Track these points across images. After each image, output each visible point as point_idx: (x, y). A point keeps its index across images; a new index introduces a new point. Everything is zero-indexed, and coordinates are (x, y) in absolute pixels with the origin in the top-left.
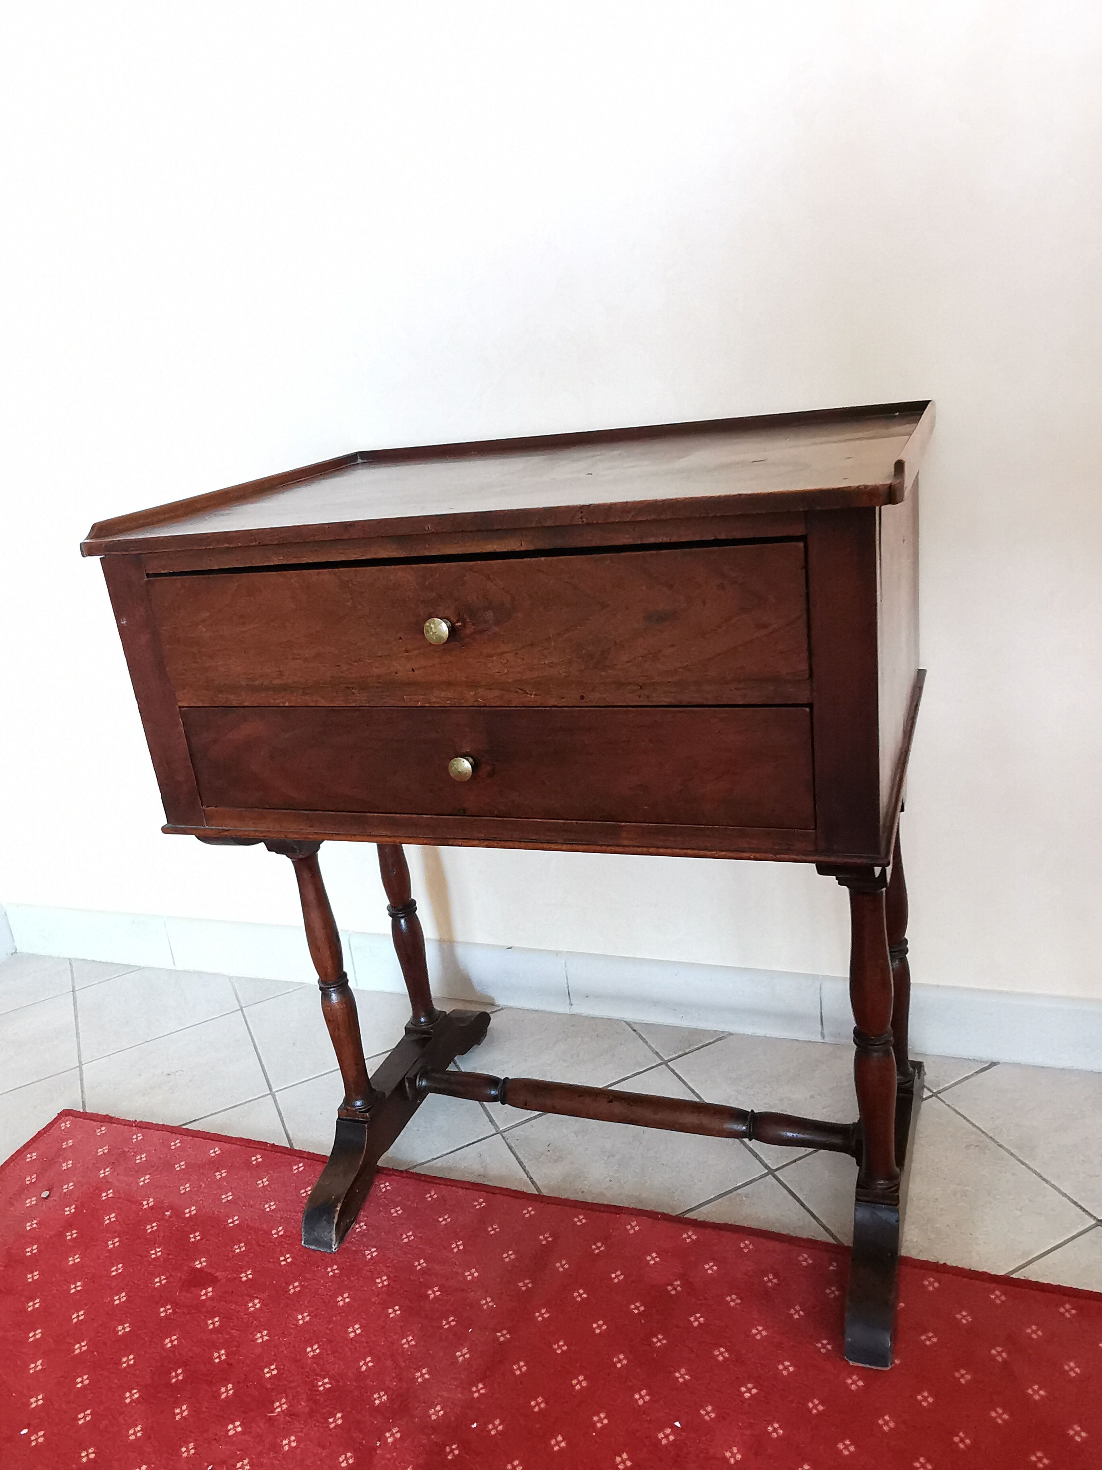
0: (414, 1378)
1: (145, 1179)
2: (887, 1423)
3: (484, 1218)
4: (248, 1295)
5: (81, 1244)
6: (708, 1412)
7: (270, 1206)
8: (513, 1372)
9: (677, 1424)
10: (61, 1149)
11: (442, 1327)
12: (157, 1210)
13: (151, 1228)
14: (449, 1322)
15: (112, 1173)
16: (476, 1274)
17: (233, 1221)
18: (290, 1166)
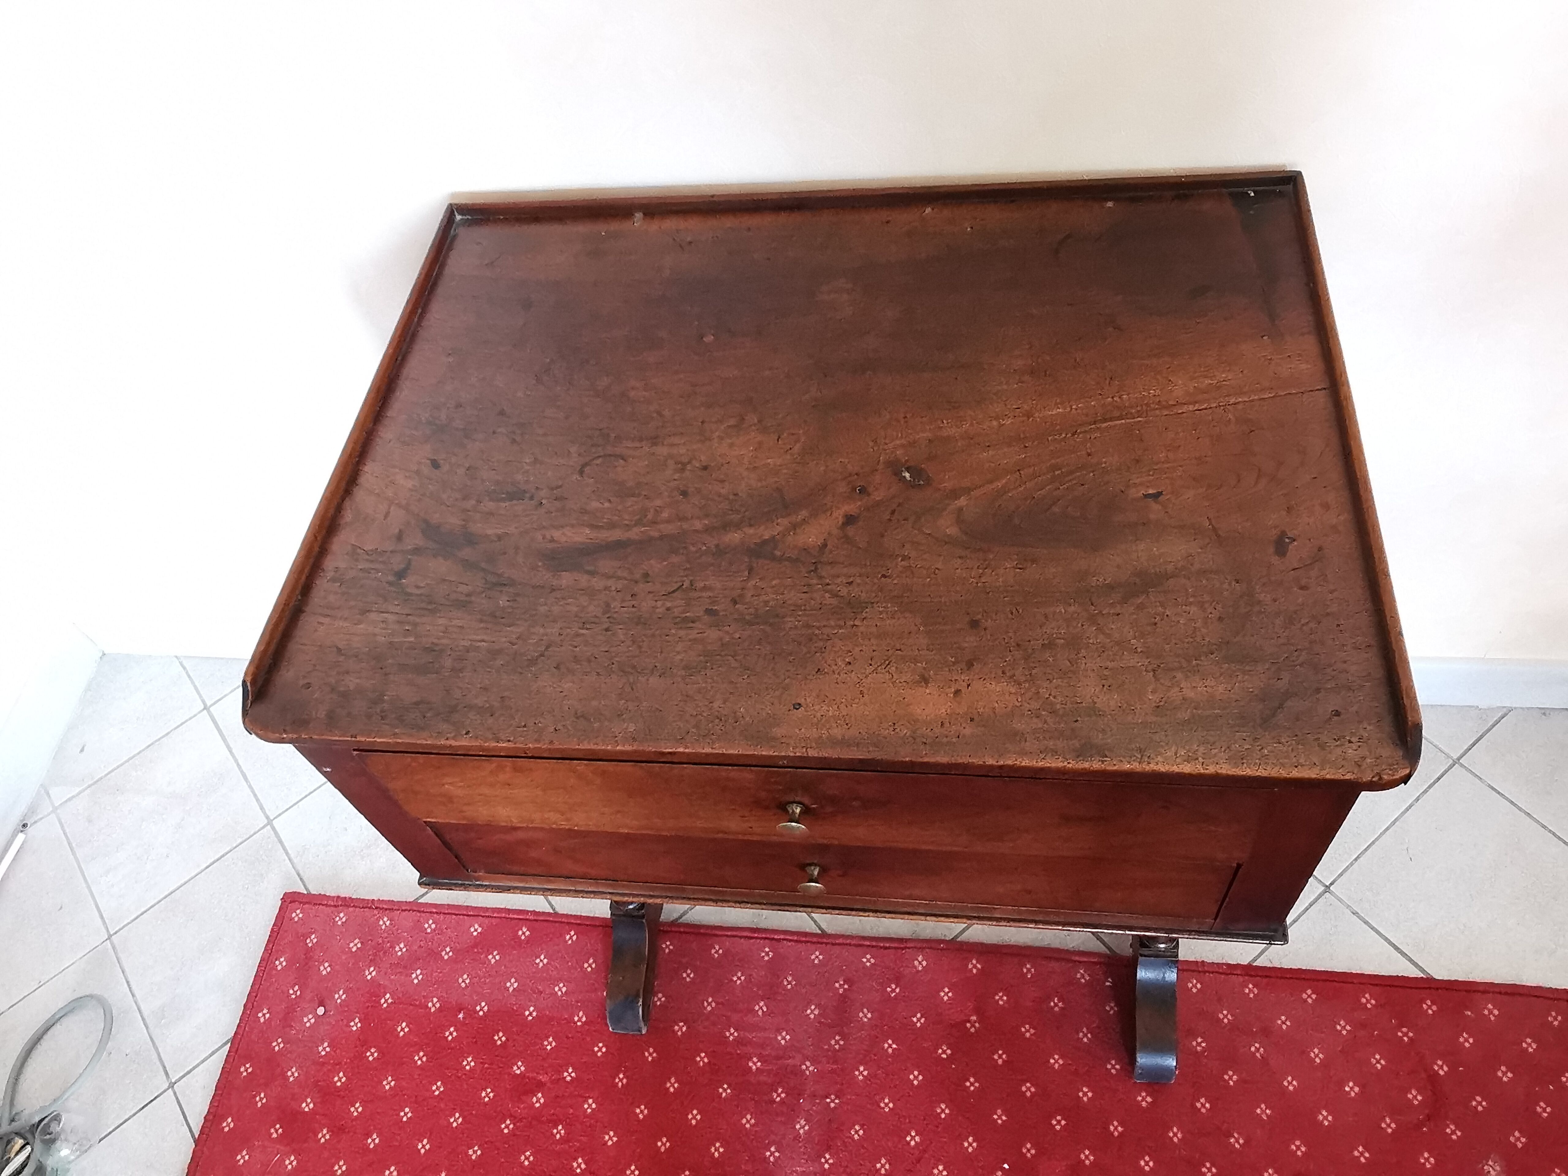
0: (766, 1157)
1: (417, 976)
2: (1176, 1134)
3: (776, 968)
4: (581, 1096)
5: (386, 1063)
6: (1029, 1150)
7: (560, 989)
8: (852, 1138)
9: (1006, 1166)
10: (308, 951)
11: (774, 1101)
12: (448, 1011)
13: (451, 1034)
14: (780, 1095)
15: (378, 972)
16: (788, 1037)
17: (530, 1013)
18: (562, 936)
